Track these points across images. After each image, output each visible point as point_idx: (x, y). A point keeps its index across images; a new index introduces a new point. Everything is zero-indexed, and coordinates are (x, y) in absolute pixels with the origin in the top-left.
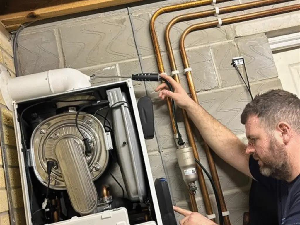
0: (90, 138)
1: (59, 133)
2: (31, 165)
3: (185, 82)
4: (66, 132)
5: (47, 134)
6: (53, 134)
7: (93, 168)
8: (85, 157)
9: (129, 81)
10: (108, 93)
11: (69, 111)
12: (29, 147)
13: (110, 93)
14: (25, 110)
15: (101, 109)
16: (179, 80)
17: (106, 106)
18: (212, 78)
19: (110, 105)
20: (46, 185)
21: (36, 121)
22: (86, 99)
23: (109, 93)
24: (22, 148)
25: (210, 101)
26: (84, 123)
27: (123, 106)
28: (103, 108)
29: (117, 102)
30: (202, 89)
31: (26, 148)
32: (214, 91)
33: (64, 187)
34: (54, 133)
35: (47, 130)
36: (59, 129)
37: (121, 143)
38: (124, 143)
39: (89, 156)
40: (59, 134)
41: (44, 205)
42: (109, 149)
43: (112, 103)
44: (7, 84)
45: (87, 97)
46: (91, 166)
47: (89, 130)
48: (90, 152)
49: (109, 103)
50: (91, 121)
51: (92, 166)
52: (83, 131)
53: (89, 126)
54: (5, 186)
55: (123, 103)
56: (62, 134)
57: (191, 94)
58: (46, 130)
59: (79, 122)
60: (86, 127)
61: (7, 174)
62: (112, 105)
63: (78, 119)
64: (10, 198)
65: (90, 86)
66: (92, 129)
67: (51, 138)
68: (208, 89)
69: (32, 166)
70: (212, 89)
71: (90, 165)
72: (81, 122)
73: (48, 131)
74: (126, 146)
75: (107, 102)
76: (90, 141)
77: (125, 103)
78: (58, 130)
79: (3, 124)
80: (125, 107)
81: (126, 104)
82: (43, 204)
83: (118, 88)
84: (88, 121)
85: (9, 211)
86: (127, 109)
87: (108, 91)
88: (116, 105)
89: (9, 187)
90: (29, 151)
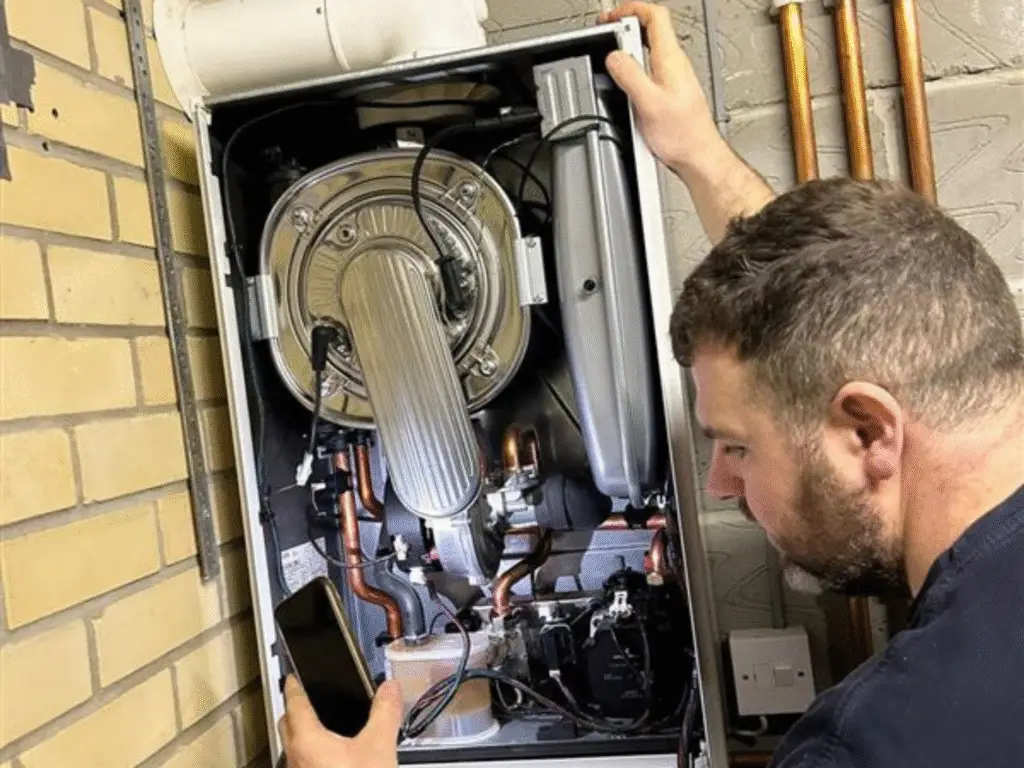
0: (466, 257)
1: (358, 227)
2: (262, 335)
3: (884, 34)
4: (380, 226)
5: (317, 227)
6: (337, 227)
7: (471, 366)
8: (444, 323)
9: (628, 28)
10: (538, 80)
11: (397, 144)
12: (253, 270)
13: (549, 79)
14: (239, 130)
15: (508, 144)
16: (856, 24)
17: (527, 131)
18: (1010, 17)
19: (545, 130)
20: (309, 405)
21: (277, 175)
22: (464, 96)
23: (546, 77)
24: (228, 272)
25: (983, 121)
26: (447, 195)
27: (594, 135)
28: (516, 140)
29: (573, 115)
30: (952, 68)
31: (243, 275)
32: (1009, 75)
33: (369, 420)
34: (341, 227)
35: (316, 213)
36: (357, 210)
37: (578, 285)
38: (589, 285)
39: (458, 320)
40: (357, 232)
41: (304, 473)
42: (531, 302)
43: (551, 123)
44: (183, 27)
45: (465, 91)
46: (463, 357)
47: (464, 224)
48: (462, 307)
49: (540, 118)
50: (471, 188)
51: (468, 356)
52: (442, 225)
53: (464, 208)
54: (175, 401)
55: (596, 122)
56: (368, 233)
57: (903, 89)
58: (312, 213)
59: (425, 189)
60: (454, 211)
61: (182, 358)
62: (552, 128)
63: (421, 177)
64: (191, 440)
65: (484, 44)
66: (473, 218)
67: (329, 243)
68: (982, 67)
69: (265, 337)
70: (1002, 66)
71: (459, 356)
72: (434, 191)
73: (318, 218)
74: (595, 297)
75: (536, 114)
76: (464, 265)
77: (602, 123)
78: (354, 215)
79: (165, 178)
80: (603, 138)
81: (608, 130)
82: (299, 469)
83: (579, 60)
84: (462, 189)
85: (189, 481)
86: (612, 147)
87: (538, 69)
88: (566, 131)
89: (187, 403)
90: (255, 284)
